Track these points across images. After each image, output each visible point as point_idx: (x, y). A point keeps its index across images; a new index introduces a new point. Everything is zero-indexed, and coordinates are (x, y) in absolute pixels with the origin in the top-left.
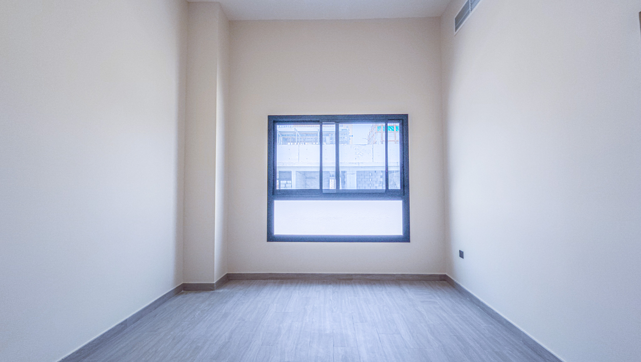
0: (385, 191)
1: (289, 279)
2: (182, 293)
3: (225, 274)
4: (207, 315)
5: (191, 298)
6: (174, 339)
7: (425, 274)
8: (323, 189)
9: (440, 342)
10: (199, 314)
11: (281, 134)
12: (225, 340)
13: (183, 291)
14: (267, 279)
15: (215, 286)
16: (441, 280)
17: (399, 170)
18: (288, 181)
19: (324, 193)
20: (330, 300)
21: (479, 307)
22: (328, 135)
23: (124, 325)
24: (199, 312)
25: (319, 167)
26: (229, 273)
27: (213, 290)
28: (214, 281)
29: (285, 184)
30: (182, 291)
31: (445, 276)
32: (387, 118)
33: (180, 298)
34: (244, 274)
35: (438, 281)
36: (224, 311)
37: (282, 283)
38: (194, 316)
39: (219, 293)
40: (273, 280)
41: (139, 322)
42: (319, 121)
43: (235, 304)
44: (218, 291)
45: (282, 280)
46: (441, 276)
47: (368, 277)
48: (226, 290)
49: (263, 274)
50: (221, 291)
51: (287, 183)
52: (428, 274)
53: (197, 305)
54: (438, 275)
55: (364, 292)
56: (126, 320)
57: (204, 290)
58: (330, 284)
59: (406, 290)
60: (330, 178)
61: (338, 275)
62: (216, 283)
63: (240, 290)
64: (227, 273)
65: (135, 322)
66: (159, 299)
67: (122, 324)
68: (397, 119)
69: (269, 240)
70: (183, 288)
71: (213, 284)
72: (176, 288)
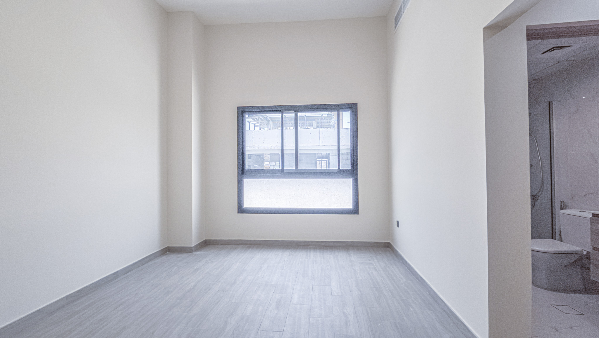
0: (337, 170)
1: (255, 244)
2: (167, 254)
3: (203, 240)
4: (182, 270)
5: (173, 257)
6: (152, 286)
7: (371, 242)
8: (284, 169)
9: (361, 291)
10: (176, 269)
11: (271, 120)
12: (191, 287)
13: (167, 253)
14: (238, 245)
15: (193, 248)
16: (385, 247)
17: (350, 152)
18: (276, 163)
19: (284, 173)
20: (285, 261)
21: (406, 268)
22: (315, 120)
23: (116, 276)
24: (176, 268)
25: (280, 150)
26: (206, 239)
27: (191, 252)
28: (192, 245)
29: (274, 165)
31: (389, 243)
32: (338, 107)
33: (164, 258)
34: (219, 240)
35: (382, 247)
36: (195, 268)
37: (249, 248)
38: (172, 270)
39: (196, 254)
40: (242, 246)
41: (129, 274)
42: (280, 111)
43: (206, 263)
44: (195, 253)
45: (250, 246)
46: (385, 243)
47: (323, 244)
48: (202, 252)
49: (235, 240)
50: (198, 253)
51: (275, 165)
52: (374, 242)
53: (176, 262)
54: (383, 242)
55: (315, 255)
56: (118, 272)
57: (184, 252)
58: (290, 249)
59: (351, 254)
60: (317, 160)
61: (298, 242)
62: (194, 246)
63: (213, 252)
64: (205, 239)
65: (125, 274)
66: (146, 258)
67: (114, 274)
68: (348, 108)
69: (239, 212)
70: (168, 250)
71: (192, 247)
72: (162, 250)
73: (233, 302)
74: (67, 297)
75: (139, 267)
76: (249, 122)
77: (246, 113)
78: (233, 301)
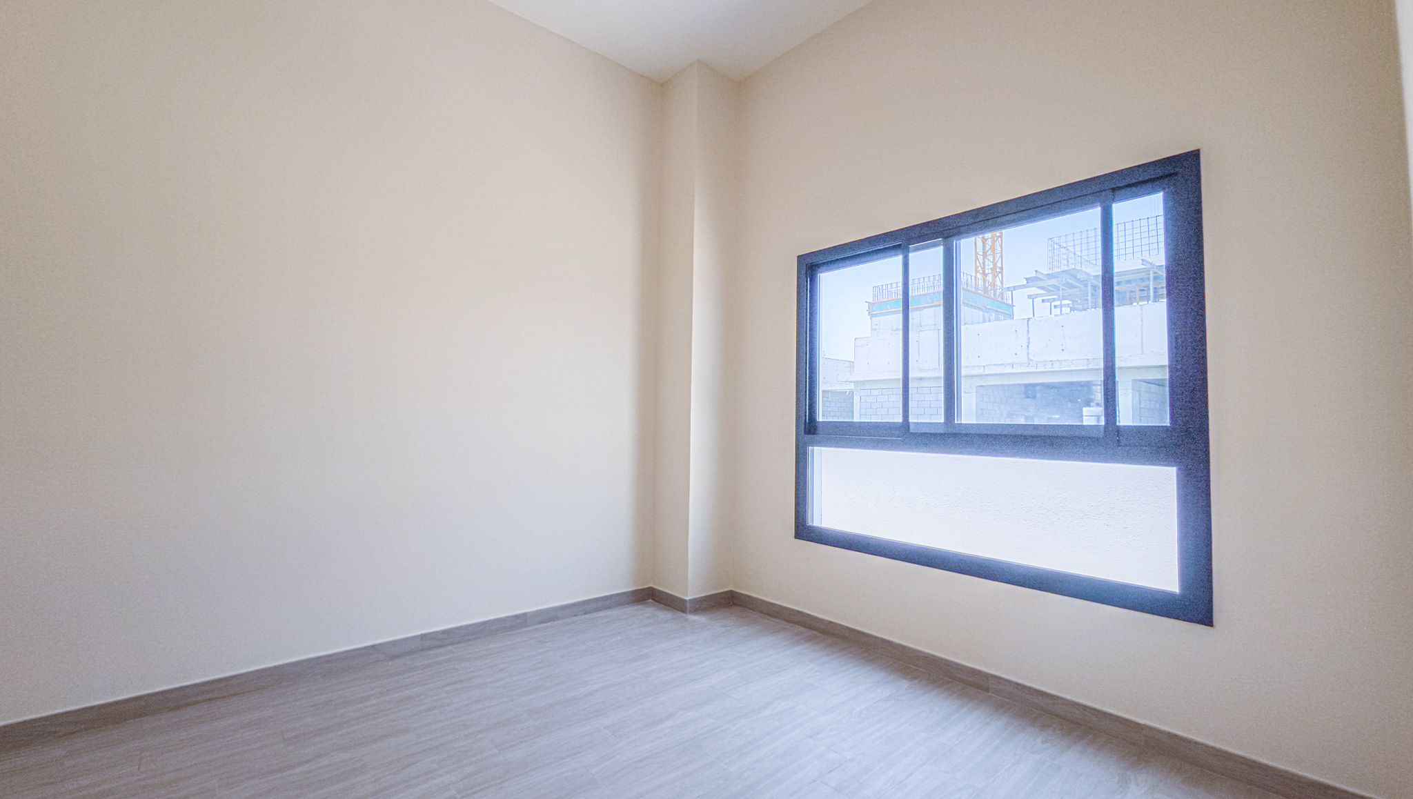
1: (833, 635)
2: (646, 604)
3: (725, 590)
5: (648, 612)
8: (910, 421)
13: (650, 600)
15: (688, 605)
19: (912, 433)
23: (520, 622)
24: (619, 638)
27: (684, 612)
28: (687, 595)
30: (648, 599)
33: (631, 609)
34: (757, 599)
41: (549, 624)
42: (901, 245)
43: (678, 646)
44: (689, 616)
45: (817, 634)
48: (703, 619)
49: (790, 610)
50: (695, 618)
53: (634, 627)
56: (525, 614)
57: (670, 607)
58: (914, 678)
61: (950, 664)
62: (690, 600)
63: (725, 626)
64: (731, 589)
65: (542, 623)
66: (596, 600)
67: (517, 617)
68: (1161, 178)
69: (798, 535)
70: (648, 596)
71: (685, 601)
72: (636, 590)
73: (591, 771)
74: (423, 637)
75: (576, 616)
76: (1034, 297)
77: (822, 268)
78: (593, 771)
